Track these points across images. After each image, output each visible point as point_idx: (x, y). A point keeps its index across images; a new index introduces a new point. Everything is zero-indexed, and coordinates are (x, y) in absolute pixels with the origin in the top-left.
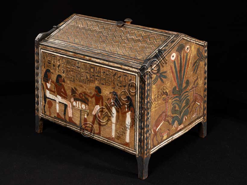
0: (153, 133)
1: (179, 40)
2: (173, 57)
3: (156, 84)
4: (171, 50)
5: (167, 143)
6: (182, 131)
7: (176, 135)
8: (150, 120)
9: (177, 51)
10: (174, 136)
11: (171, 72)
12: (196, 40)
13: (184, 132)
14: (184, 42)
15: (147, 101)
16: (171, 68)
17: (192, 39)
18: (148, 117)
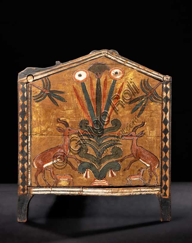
0: (36, 167)
1: (97, 57)
2: (80, 75)
3: (40, 102)
4: (75, 65)
5: (68, 193)
6: (105, 191)
7: (90, 190)
8: (29, 148)
9: (89, 70)
10: (84, 190)
11: (75, 96)
12: (141, 67)
13: (110, 194)
14: (108, 62)
15: (23, 119)
16: (75, 90)
17: (128, 62)
18: (26, 142)
